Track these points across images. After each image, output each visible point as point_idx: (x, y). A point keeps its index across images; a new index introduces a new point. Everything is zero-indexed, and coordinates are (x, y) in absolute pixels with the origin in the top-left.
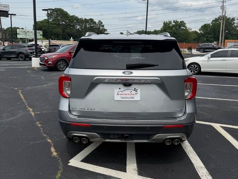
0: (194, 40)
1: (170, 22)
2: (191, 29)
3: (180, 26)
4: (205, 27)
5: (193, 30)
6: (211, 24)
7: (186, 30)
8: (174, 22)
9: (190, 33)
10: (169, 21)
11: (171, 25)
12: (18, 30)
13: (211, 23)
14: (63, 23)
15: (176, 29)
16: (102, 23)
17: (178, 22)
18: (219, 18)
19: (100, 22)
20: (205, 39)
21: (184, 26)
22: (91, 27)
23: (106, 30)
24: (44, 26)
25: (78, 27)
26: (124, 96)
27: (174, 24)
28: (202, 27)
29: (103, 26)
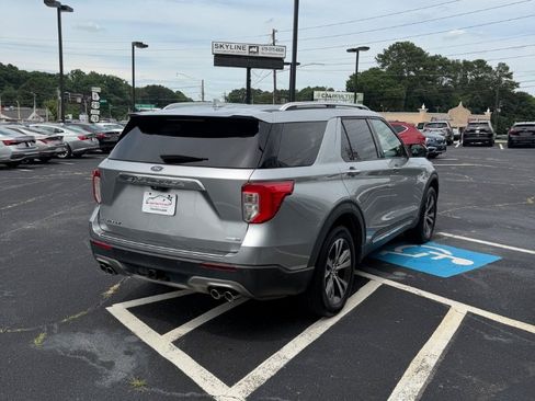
12: (316, 93)
14: (412, 73)
16: (507, 68)
19: (503, 67)
22: (477, 78)
23: (517, 85)
24: (368, 83)
25: (446, 81)
26: (154, 206)
29: (509, 76)
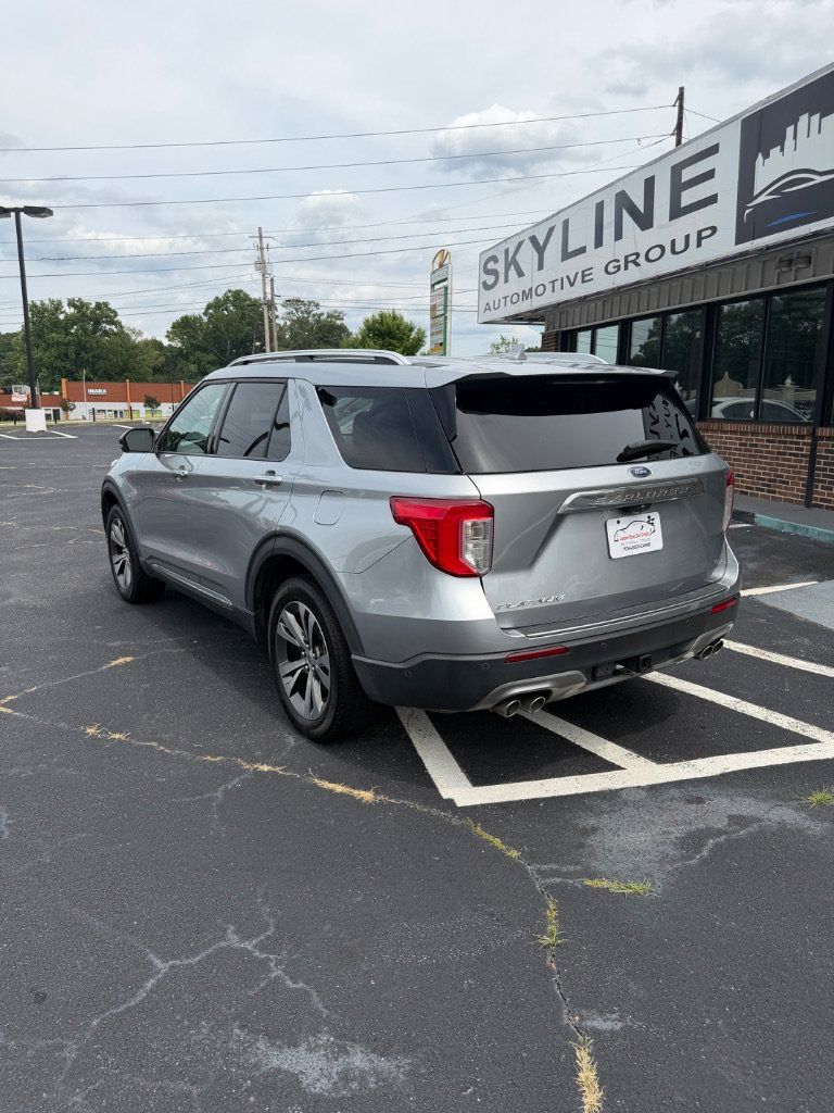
0: (156, 370)
1: (58, 307)
2: (140, 333)
3: (97, 323)
4: (184, 326)
5: (147, 336)
6: (205, 319)
7: (122, 335)
8: (71, 303)
9: (135, 346)
10: (52, 302)
11: (62, 317)
13: (205, 314)
15: (85, 331)
17: (87, 306)
18: (226, 299)
20: (193, 368)
21: (112, 322)
26: (628, 543)
27: (70, 311)
28: (174, 326)
